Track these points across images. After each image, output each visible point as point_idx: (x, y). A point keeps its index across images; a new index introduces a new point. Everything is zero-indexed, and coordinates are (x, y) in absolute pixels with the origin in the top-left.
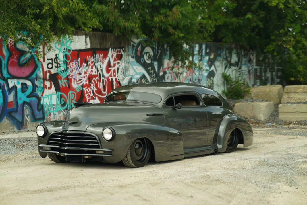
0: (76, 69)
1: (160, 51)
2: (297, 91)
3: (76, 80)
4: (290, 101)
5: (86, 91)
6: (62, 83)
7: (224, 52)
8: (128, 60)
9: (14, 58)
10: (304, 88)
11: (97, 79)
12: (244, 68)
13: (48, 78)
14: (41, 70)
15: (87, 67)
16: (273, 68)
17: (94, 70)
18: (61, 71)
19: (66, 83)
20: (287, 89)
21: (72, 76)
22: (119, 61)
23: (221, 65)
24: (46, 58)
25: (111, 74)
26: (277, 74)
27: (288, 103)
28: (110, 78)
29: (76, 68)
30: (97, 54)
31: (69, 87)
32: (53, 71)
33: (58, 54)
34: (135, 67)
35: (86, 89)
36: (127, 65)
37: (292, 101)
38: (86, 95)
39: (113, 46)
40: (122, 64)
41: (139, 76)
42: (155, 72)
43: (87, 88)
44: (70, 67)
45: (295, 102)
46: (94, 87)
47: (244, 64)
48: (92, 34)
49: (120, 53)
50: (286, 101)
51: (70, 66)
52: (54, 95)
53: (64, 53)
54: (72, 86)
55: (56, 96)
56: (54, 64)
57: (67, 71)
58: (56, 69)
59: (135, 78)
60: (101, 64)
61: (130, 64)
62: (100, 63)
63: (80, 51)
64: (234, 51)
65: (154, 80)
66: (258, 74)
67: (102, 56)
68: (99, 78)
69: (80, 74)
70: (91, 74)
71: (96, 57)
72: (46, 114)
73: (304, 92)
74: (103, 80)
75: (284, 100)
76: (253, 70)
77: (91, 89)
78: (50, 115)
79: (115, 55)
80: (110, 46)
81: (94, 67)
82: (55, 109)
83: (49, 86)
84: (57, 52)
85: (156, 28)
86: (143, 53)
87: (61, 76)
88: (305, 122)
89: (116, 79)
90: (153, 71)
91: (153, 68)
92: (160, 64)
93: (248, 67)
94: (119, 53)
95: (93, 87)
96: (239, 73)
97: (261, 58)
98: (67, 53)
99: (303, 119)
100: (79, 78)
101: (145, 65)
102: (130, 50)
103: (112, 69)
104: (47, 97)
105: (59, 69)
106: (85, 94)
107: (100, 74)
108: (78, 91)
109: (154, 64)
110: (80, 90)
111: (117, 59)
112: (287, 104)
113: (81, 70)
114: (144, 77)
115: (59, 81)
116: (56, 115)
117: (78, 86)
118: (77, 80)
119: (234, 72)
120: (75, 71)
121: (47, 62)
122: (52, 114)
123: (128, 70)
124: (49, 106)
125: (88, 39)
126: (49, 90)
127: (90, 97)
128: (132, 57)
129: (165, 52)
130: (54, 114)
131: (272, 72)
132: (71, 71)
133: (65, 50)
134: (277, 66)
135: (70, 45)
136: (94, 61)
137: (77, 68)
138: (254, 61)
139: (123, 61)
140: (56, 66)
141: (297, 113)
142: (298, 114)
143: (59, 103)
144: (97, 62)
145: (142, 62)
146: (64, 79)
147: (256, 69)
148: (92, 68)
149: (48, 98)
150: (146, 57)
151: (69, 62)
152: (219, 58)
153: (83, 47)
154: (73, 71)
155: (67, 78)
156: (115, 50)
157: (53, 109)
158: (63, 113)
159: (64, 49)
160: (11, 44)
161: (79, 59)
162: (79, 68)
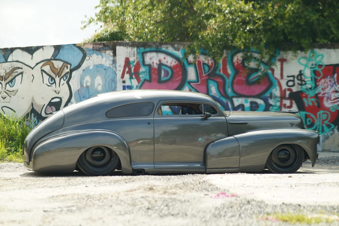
0: (329, 86)
3: (330, 99)
6: (308, 102)
9: (241, 76)
14: (278, 88)
18: (307, 89)
19: (315, 102)
21: (324, 94)
24: (285, 75)
29: (330, 85)
31: (320, 107)
32: (294, 89)
33: (303, 71)
44: (320, 85)
51: (320, 83)
53: (313, 69)
54: (323, 105)
56: (297, 81)
57: (316, 89)
58: (300, 86)
63: (337, 66)
69: (337, 92)
83: (288, 105)
84: (302, 68)
87: (306, 94)
98: (317, 69)
100: (335, 96)
105: (304, 87)
108: (333, 111)
110: (336, 110)
115: (305, 100)
117: (333, 105)
118: (332, 99)
120: (329, 89)
121: (287, 79)
126: (289, 109)
132: (322, 89)
135: (321, 60)
137: (332, 85)
140: (300, 83)
143: (304, 123)
146: (311, 97)
151: (319, 78)
154: (325, 88)
155: (316, 96)
159: (313, 65)
160: (238, 62)
161: (336, 76)
162: (334, 85)
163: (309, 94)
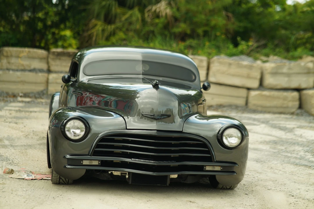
2: (20, 56)
4: (10, 67)
10: (29, 51)
20: (7, 52)
27: (8, 69)
45: (17, 69)
50: (5, 67)
73: (30, 58)
112: (9, 72)
142: (23, 84)
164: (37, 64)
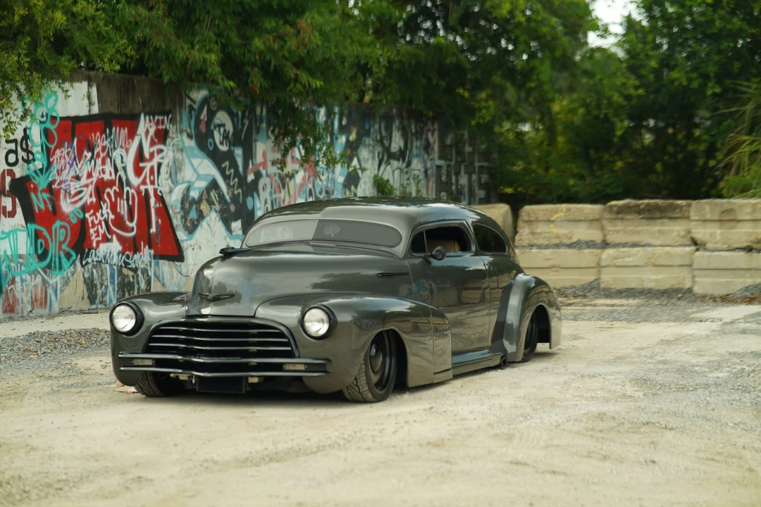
0: (68, 166)
1: (247, 122)
2: (552, 219)
3: (70, 194)
4: (535, 241)
5: (92, 222)
6: (39, 201)
7: (377, 126)
8: (180, 143)
10: (569, 210)
11: (115, 191)
12: (417, 165)
13: (7, 188)
15: (93, 161)
16: (472, 163)
17: (109, 168)
18: (35, 172)
19: (48, 202)
20: (528, 214)
21: (60, 183)
22: (161, 147)
23: (371, 155)
25: (145, 177)
26: (480, 179)
27: (531, 246)
28: (143, 188)
29: (69, 163)
30: (114, 129)
31: (55, 212)
32: (19, 172)
33: (30, 129)
34: (196, 162)
35: (90, 216)
36: (179, 156)
37: (541, 242)
38: (92, 231)
39: (147, 109)
40: (168, 154)
41: (203, 184)
42: (237, 173)
43: (94, 214)
44: (55, 161)
45: (547, 243)
46: (109, 211)
47: (418, 156)
48: (103, 78)
49: (164, 127)
50: (526, 243)
51: (55, 157)
52: (20, 230)
53: (43, 126)
54: (59, 207)
55: (25, 234)
56: (21, 154)
57: (49, 171)
58: (26, 164)
59: (195, 189)
60: (124, 153)
61: (184, 154)
62: (121, 150)
63: (76, 120)
64: (397, 123)
65: (236, 192)
66: (444, 178)
67: (124, 132)
68: (119, 188)
69: (78, 178)
70: (103, 178)
71: (112, 137)
72: (5, 281)
73: (570, 221)
74: (128, 192)
75: (521, 240)
76: (434, 168)
77: (102, 215)
78: (13, 281)
79: (152, 131)
80: (141, 107)
81: (109, 160)
82: (23, 268)
83: (9, 208)
85: (253, 64)
86: (212, 127)
87: (36, 182)
88: (574, 289)
89: (155, 190)
90: (232, 171)
91: (234, 164)
92: (249, 155)
93: (424, 162)
94: (160, 127)
95: (106, 209)
96: (406, 177)
97: (448, 142)
98: (48, 125)
99: (568, 285)
100: (75, 189)
101: (217, 158)
102: (185, 118)
103: (147, 165)
104: (5, 238)
105: (31, 166)
106: (89, 228)
107: (120, 178)
108: (74, 221)
109: (235, 154)
110: (78, 218)
111: (156, 140)
112: (531, 249)
113: (80, 169)
114: (214, 185)
115: (33, 196)
116: (26, 281)
117: (73, 209)
118: (73, 192)
119: (397, 173)
120: (67, 170)
121: (5, 148)
122: (18, 279)
123: (180, 169)
124: (11, 261)
125: (94, 90)
126: (11, 219)
127: (100, 235)
128: (190, 136)
129: (258, 124)
130: (22, 281)
131: (470, 174)
132: (58, 171)
133: (45, 119)
134: (479, 161)
135: (55, 105)
136: (108, 145)
137: (71, 162)
138: (436, 147)
139: (169, 145)
140: (25, 158)
141: (554, 269)
142: (557, 271)
143: (32, 251)
144: (115, 149)
145: (211, 148)
146: (43, 191)
147: (439, 167)
148: (103, 163)
149: (7, 239)
150: (217, 137)
151: (52, 147)
152: (368, 140)
153: (83, 112)
154: (62, 170)
155: (49, 189)
156: (151, 118)
157: (21, 267)
158: (42, 276)
159: (42, 116)
161: (76, 140)
162: (75, 163)
163: (39, 182)
164: (584, 233)
